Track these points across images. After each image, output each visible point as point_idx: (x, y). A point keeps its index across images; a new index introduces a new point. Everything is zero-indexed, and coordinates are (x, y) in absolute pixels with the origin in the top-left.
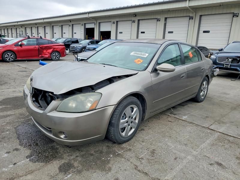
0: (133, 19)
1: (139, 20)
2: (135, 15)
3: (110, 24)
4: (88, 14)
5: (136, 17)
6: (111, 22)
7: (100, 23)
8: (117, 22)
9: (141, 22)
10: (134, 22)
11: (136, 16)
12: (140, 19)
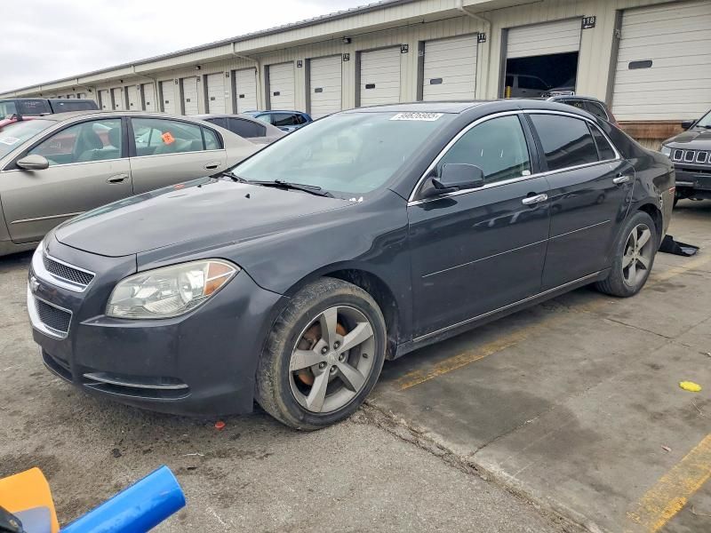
0: (345, 50)
1: (359, 53)
2: (348, 39)
3: (290, 67)
4: (232, 45)
5: (351, 44)
6: (292, 62)
7: (267, 67)
8: (308, 61)
9: (364, 57)
10: (347, 58)
11: (349, 41)
12: (360, 49)
